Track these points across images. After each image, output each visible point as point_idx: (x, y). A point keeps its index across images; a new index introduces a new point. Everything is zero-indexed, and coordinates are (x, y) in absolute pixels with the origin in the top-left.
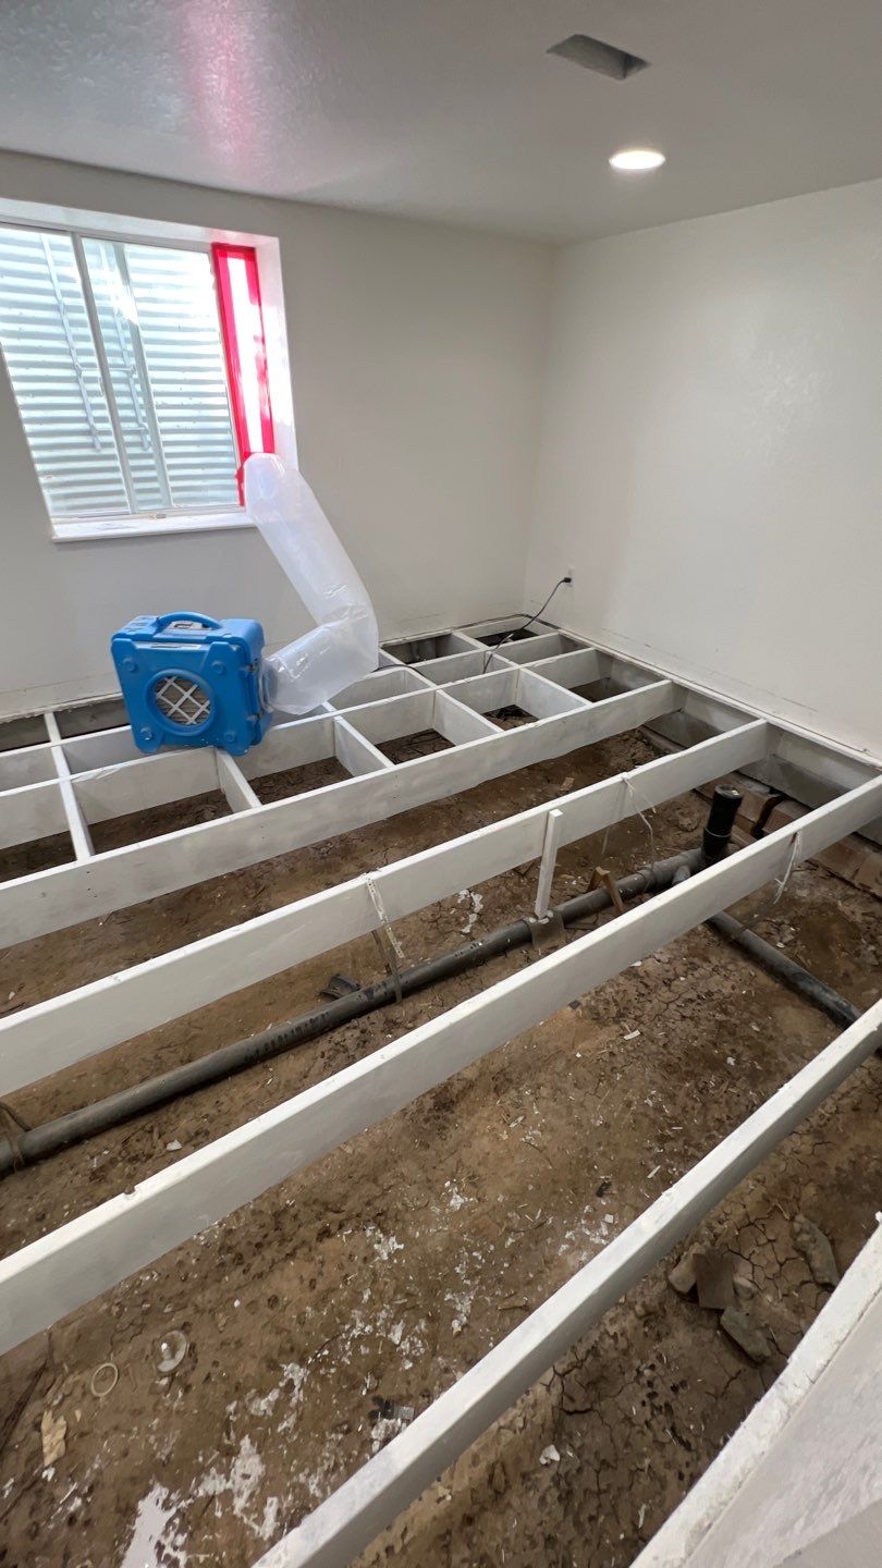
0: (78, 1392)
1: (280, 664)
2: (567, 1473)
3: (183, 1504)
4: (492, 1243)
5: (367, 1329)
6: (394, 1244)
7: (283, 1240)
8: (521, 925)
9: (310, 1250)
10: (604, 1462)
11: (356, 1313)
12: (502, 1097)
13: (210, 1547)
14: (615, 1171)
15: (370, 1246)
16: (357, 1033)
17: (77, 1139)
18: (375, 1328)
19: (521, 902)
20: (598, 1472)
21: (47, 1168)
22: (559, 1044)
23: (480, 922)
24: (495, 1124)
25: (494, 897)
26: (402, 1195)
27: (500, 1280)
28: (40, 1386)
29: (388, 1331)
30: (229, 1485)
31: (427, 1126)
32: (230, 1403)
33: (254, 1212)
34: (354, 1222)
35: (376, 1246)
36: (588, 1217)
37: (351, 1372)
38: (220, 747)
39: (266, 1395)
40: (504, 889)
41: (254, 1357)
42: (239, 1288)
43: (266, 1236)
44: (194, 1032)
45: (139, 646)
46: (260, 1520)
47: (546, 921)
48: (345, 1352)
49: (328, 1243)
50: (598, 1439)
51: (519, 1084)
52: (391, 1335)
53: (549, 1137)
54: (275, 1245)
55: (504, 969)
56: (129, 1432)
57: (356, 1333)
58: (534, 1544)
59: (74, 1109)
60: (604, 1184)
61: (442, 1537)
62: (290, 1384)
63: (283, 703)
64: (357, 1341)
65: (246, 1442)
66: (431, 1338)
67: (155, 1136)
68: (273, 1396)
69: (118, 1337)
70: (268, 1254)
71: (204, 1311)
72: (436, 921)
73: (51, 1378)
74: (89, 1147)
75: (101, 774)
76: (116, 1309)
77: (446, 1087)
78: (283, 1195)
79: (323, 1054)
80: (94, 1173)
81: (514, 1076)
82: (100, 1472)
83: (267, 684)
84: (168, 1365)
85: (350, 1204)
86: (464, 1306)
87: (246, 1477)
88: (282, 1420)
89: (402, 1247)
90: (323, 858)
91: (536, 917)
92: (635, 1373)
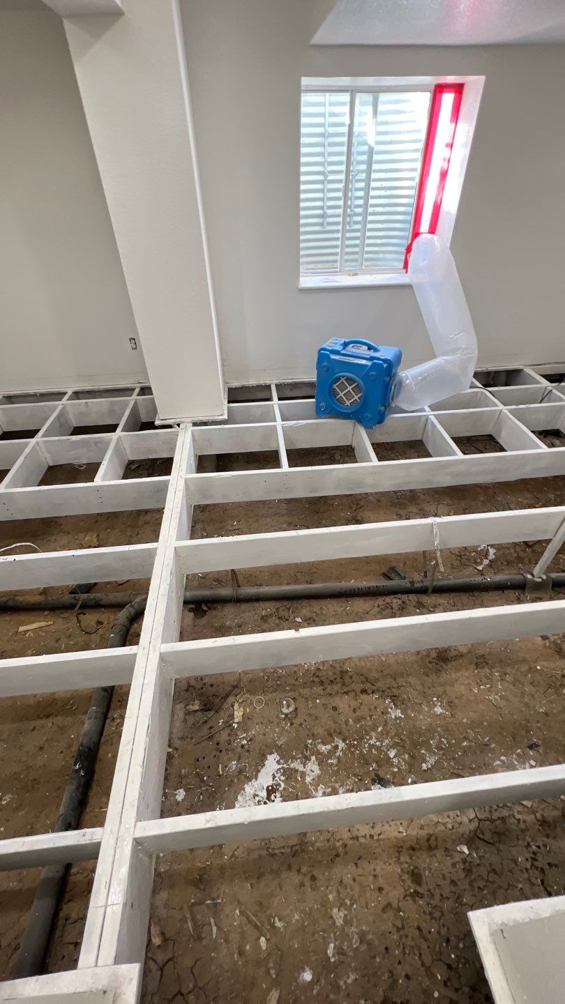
0: (249, 702)
1: (407, 378)
2: (470, 862)
3: (285, 765)
4: (455, 739)
5: (377, 743)
6: (399, 713)
7: (344, 684)
8: (520, 577)
9: (356, 695)
10: (494, 870)
11: (373, 734)
12: (479, 670)
13: (293, 787)
14: (544, 740)
15: (387, 708)
16: (400, 602)
17: (258, 599)
18: (382, 746)
19: (524, 564)
20: (489, 872)
21: (244, 606)
22: (527, 656)
23: (490, 565)
24: (471, 682)
25: (504, 554)
26: (408, 693)
27: (454, 759)
28: (234, 692)
29: (388, 750)
30: (305, 770)
31: (430, 665)
32: (309, 739)
33: (331, 666)
34: (380, 693)
35: (389, 710)
36: (518, 755)
37: (366, 757)
38: (360, 422)
39: (325, 745)
40: (512, 551)
41: (322, 727)
42: (320, 695)
43: (336, 679)
44: (314, 570)
45: (333, 357)
46: (316, 790)
47: (540, 580)
48: (365, 748)
49: (364, 697)
50: (494, 859)
51: (493, 667)
52: (389, 752)
53: (504, 703)
54: (340, 685)
55: (501, 599)
56: (267, 727)
57: (372, 742)
58: (444, 878)
59: (257, 585)
60: (535, 744)
61: (398, 847)
62: (336, 747)
63: (400, 402)
64: (371, 746)
65: (313, 758)
66: (411, 765)
67: (291, 612)
68: (329, 747)
69: (266, 689)
70: (337, 687)
71: (303, 697)
72: (461, 556)
73: (239, 691)
74: (262, 605)
75: (295, 424)
76: (266, 678)
77: (446, 650)
78: (346, 665)
79: (379, 606)
80: (263, 617)
81: (490, 662)
82: (254, 735)
83: (396, 390)
84: (285, 710)
85: (378, 684)
86: (432, 760)
87: (312, 771)
88: (331, 758)
89: (403, 717)
90: (397, 498)
91: (533, 575)
92: (526, 843)
